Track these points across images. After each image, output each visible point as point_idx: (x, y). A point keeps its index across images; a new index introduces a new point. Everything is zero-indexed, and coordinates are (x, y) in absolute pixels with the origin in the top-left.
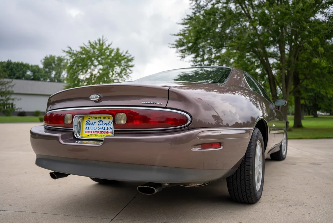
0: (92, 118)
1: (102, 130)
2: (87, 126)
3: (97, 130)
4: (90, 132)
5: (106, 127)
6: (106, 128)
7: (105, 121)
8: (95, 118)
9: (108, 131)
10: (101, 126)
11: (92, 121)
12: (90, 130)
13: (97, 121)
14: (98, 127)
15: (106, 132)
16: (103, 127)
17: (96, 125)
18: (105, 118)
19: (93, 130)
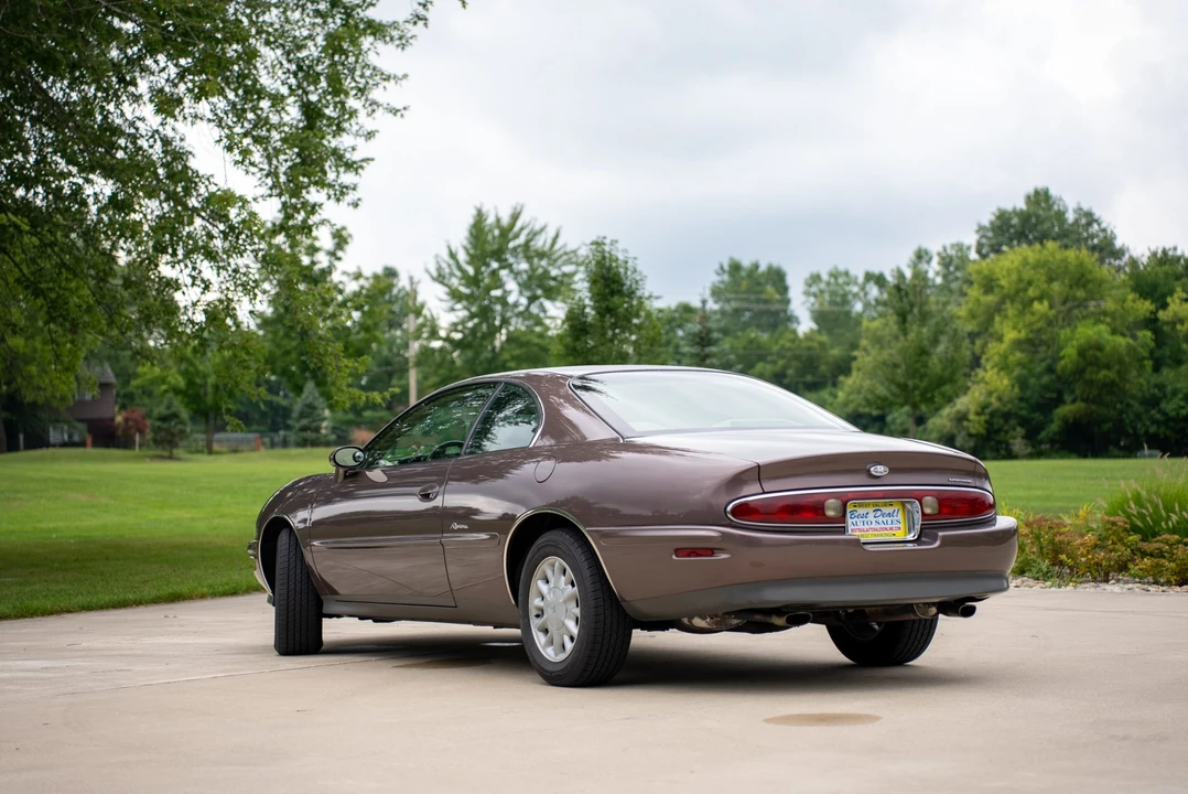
0: (861, 505)
1: (883, 526)
2: (854, 521)
3: (873, 526)
4: (860, 530)
5: (889, 519)
6: (890, 522)
7: (887, 510)
8: (867, 505)
9: (894, 526)
10: (880, 519)
11: (861, 511)
12: (861, 526)
13: (870, 510)
14: (874, 520)
15: (891, 529)
16: (885, 520)
17: (871, 516)
18: (885, 505)
19: (866, 527)
